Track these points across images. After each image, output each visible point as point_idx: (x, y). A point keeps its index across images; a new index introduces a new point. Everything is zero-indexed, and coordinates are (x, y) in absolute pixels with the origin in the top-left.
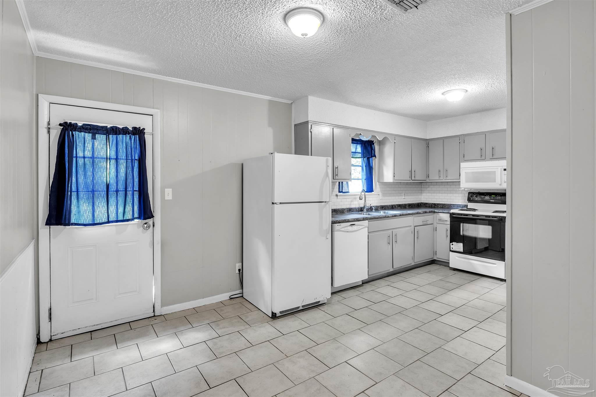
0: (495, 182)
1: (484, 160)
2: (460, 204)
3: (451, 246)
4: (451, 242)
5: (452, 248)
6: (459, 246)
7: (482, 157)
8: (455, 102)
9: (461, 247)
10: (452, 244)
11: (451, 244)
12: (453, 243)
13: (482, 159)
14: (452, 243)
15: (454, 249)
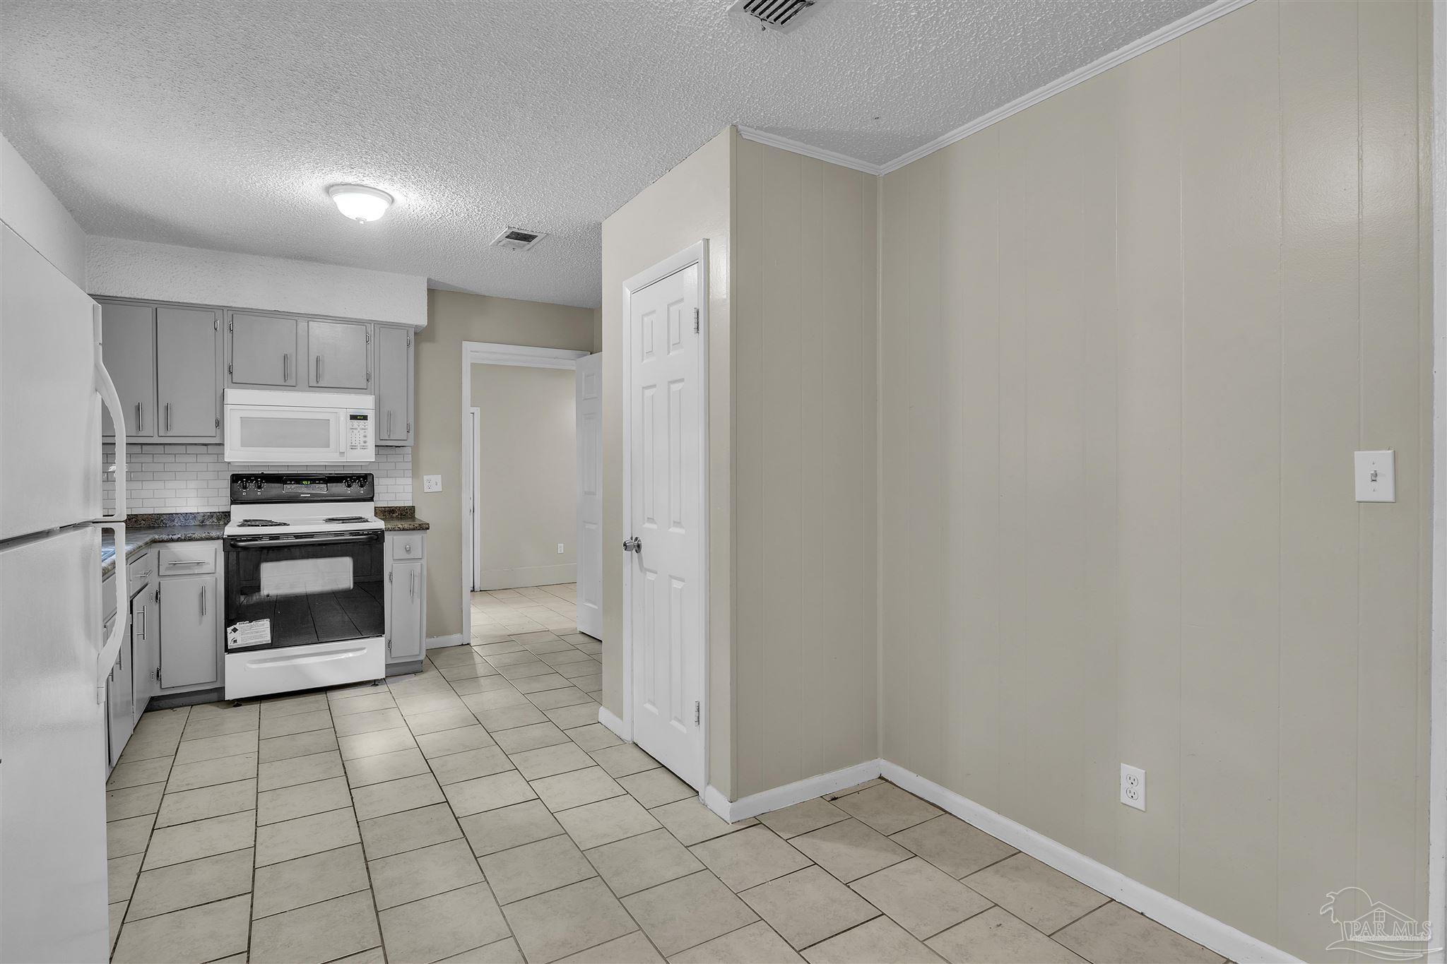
0: (329, 447)
1: (293, 387)
2: (194, 510)
3: (231, 636)
4: (227, 625)
5: (235, 641)
6: (261, 630)
7: (287, 381)
8: (362, 222)
9: (264, 631)
10: (235, 630)
11: (229, 630)
12: (238, 626)
13: (286, 384)
14: (232, 627)
15: (240, 644)
